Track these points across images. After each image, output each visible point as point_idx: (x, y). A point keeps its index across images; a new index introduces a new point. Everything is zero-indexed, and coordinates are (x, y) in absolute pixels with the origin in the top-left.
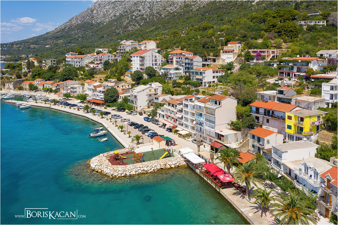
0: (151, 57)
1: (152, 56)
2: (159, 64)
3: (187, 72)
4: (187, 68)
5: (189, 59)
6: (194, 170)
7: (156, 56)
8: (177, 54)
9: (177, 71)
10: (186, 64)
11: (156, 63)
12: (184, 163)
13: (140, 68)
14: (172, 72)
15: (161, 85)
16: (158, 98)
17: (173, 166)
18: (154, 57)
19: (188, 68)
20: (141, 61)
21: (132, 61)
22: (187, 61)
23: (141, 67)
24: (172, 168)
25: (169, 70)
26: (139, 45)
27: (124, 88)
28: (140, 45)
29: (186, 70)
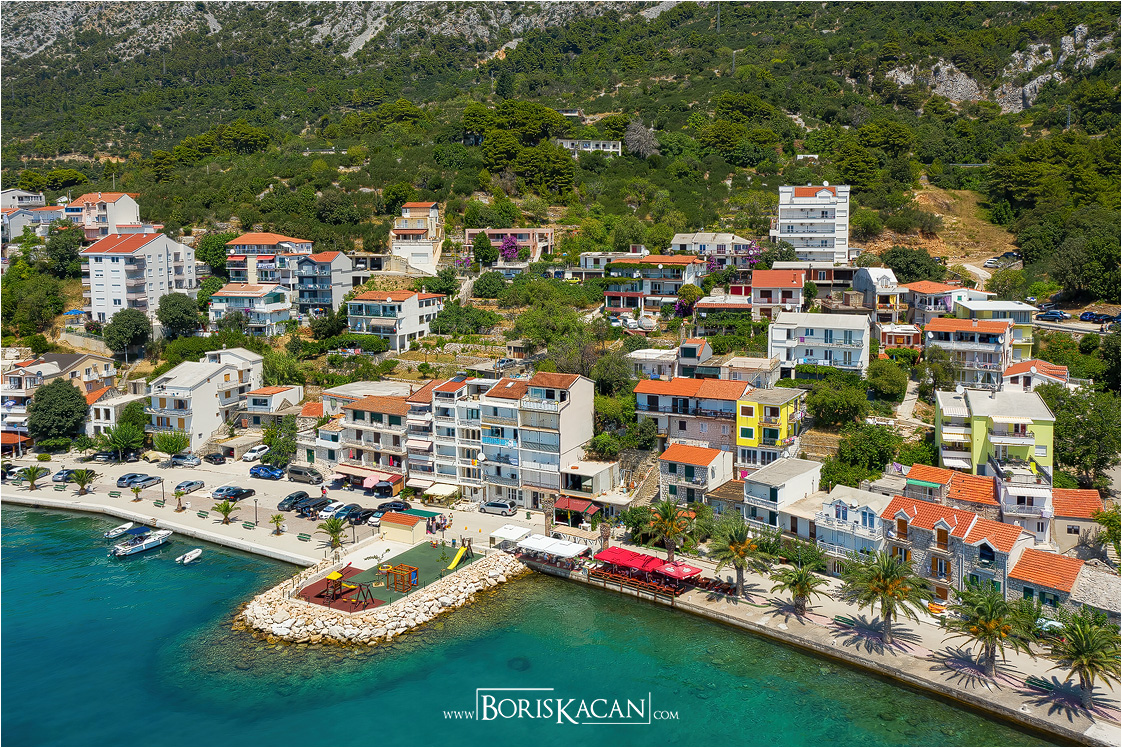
0: (164, 258)
1: (168, 255)
2: (190, 281)
3: (308, 305)
4: (306, 294)
5: (313, 264)
6: (563, 574)
7: (177, 255)
8: (259, 246)
9: (278, 306)
10: (301, 279)
11: (179, 277)
12: (521, 566)
13: (129, 301)
14: (265, 311)
15: (259, 357)
16: (266, 401)
17: (503, 579)
18: (172, 257)
19: (314, 293)
20: (131, 274)
21: (87, 275)
22: (306, 270)
23: (133, 296)
24: (501, 583)
25: (247, 302)
26: (72, 210)
27: (94, 376)
28: (78, 210)
29: (306, 301)
